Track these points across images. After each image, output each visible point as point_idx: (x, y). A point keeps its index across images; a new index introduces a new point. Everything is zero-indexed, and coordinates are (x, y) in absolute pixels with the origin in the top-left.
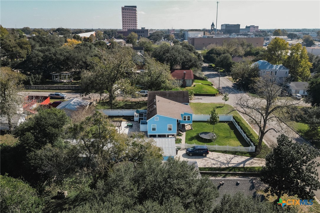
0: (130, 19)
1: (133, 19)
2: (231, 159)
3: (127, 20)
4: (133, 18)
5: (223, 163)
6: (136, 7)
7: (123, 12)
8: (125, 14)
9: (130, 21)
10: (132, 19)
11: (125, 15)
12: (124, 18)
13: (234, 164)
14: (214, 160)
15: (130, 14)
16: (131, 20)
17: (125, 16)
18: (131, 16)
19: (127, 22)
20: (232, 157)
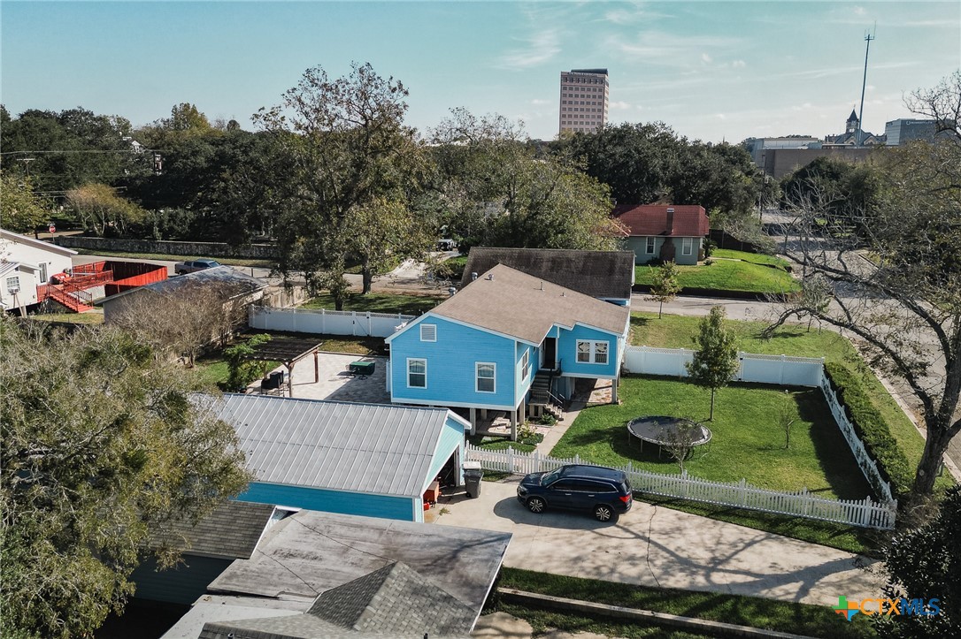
0: (584, 107)
1: (594, 107)
2: (741, 545)
3: (576, 110)
4: (594, 103)
5: (687, 565)
6: (605, 72)
7: (563, 88)
8: (571, 92)
9: (584, 114)
10: (590, 107)
11: (571, 96)
12: (567, 106)
13: (748, 573)
14: (649, 540)
15: (585, 93)
16: (588, 110)
17: (571, 99)
18: (588, 100)
19: (576, 116)
20: (748, 538)
